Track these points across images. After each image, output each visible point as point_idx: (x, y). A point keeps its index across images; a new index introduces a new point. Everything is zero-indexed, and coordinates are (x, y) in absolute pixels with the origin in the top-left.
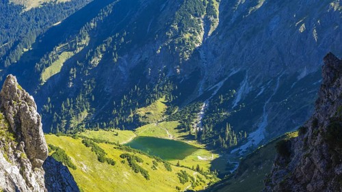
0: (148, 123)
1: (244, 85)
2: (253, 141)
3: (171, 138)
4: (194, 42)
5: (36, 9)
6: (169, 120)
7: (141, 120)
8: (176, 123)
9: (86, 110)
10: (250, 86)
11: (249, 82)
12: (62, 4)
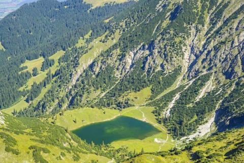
0: (134, 106)
1: (209, 84)
2: (200, 132)
3: (144, 120)
4: (182, 45)
5: (100, 8)
6: (149, 105)
7: (129, 102)
8: (153, 108)
9: (100, 89)
10: (213, 86)
11: (213, 82)
12: (118, 5)
